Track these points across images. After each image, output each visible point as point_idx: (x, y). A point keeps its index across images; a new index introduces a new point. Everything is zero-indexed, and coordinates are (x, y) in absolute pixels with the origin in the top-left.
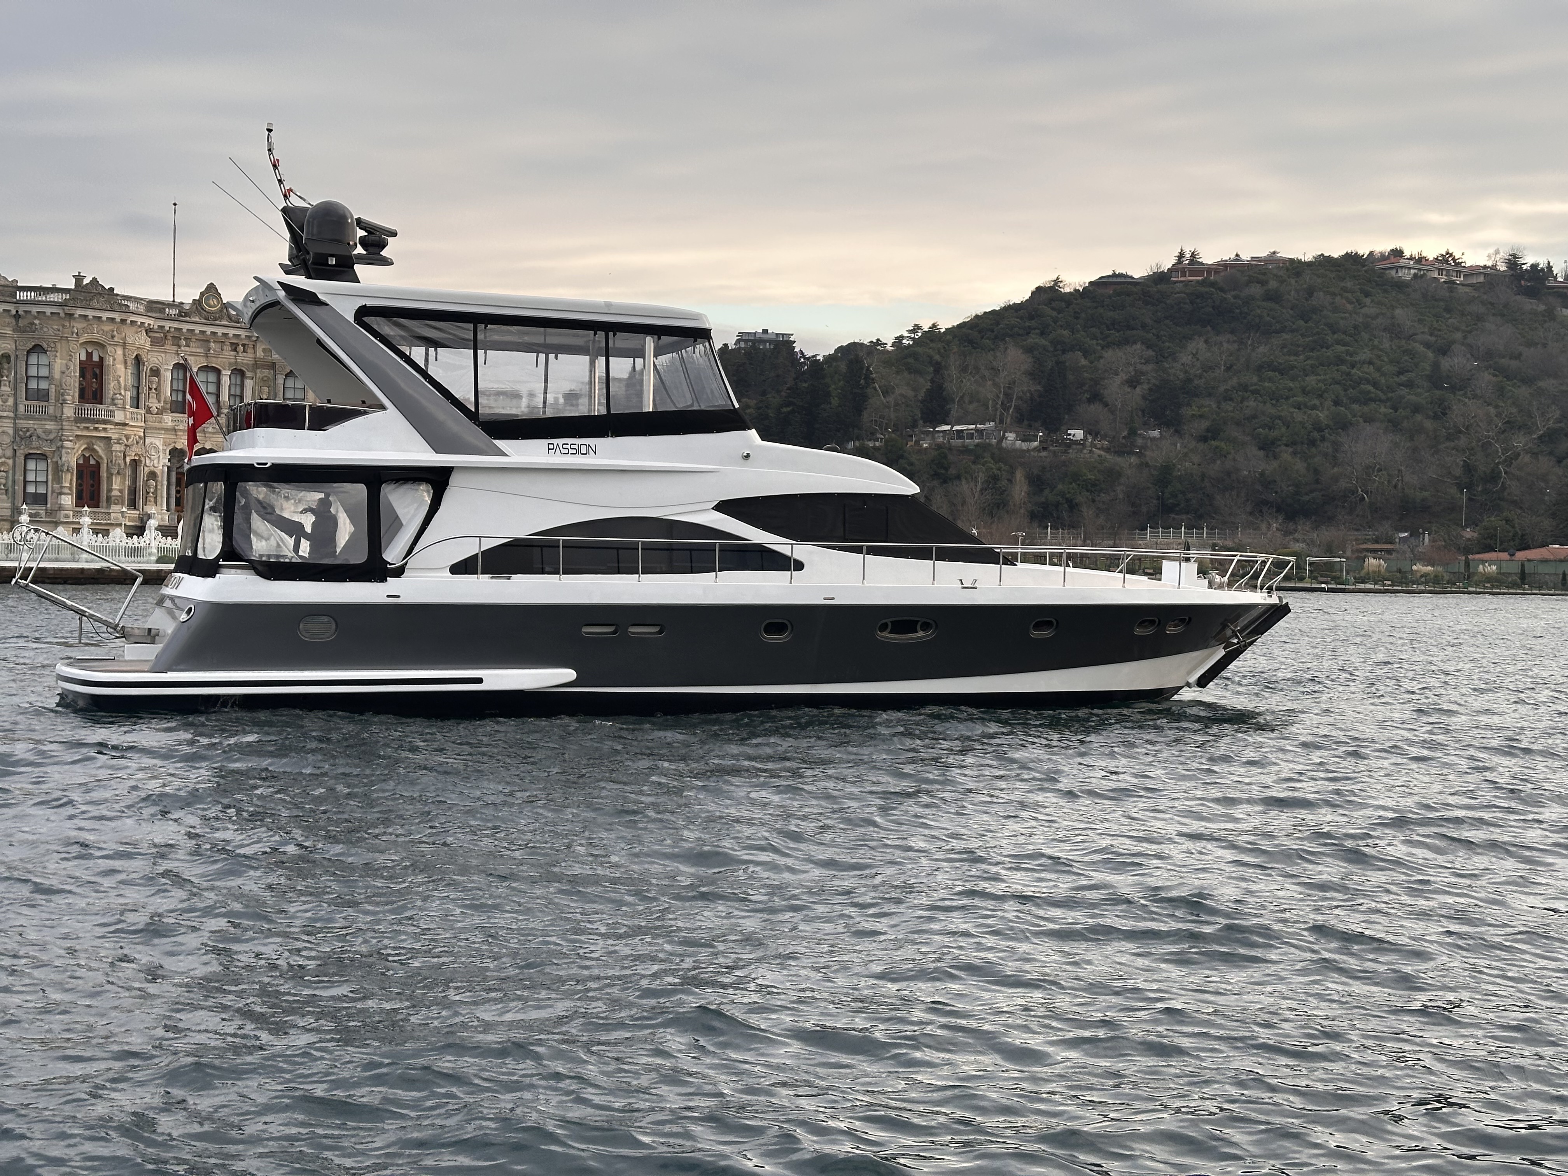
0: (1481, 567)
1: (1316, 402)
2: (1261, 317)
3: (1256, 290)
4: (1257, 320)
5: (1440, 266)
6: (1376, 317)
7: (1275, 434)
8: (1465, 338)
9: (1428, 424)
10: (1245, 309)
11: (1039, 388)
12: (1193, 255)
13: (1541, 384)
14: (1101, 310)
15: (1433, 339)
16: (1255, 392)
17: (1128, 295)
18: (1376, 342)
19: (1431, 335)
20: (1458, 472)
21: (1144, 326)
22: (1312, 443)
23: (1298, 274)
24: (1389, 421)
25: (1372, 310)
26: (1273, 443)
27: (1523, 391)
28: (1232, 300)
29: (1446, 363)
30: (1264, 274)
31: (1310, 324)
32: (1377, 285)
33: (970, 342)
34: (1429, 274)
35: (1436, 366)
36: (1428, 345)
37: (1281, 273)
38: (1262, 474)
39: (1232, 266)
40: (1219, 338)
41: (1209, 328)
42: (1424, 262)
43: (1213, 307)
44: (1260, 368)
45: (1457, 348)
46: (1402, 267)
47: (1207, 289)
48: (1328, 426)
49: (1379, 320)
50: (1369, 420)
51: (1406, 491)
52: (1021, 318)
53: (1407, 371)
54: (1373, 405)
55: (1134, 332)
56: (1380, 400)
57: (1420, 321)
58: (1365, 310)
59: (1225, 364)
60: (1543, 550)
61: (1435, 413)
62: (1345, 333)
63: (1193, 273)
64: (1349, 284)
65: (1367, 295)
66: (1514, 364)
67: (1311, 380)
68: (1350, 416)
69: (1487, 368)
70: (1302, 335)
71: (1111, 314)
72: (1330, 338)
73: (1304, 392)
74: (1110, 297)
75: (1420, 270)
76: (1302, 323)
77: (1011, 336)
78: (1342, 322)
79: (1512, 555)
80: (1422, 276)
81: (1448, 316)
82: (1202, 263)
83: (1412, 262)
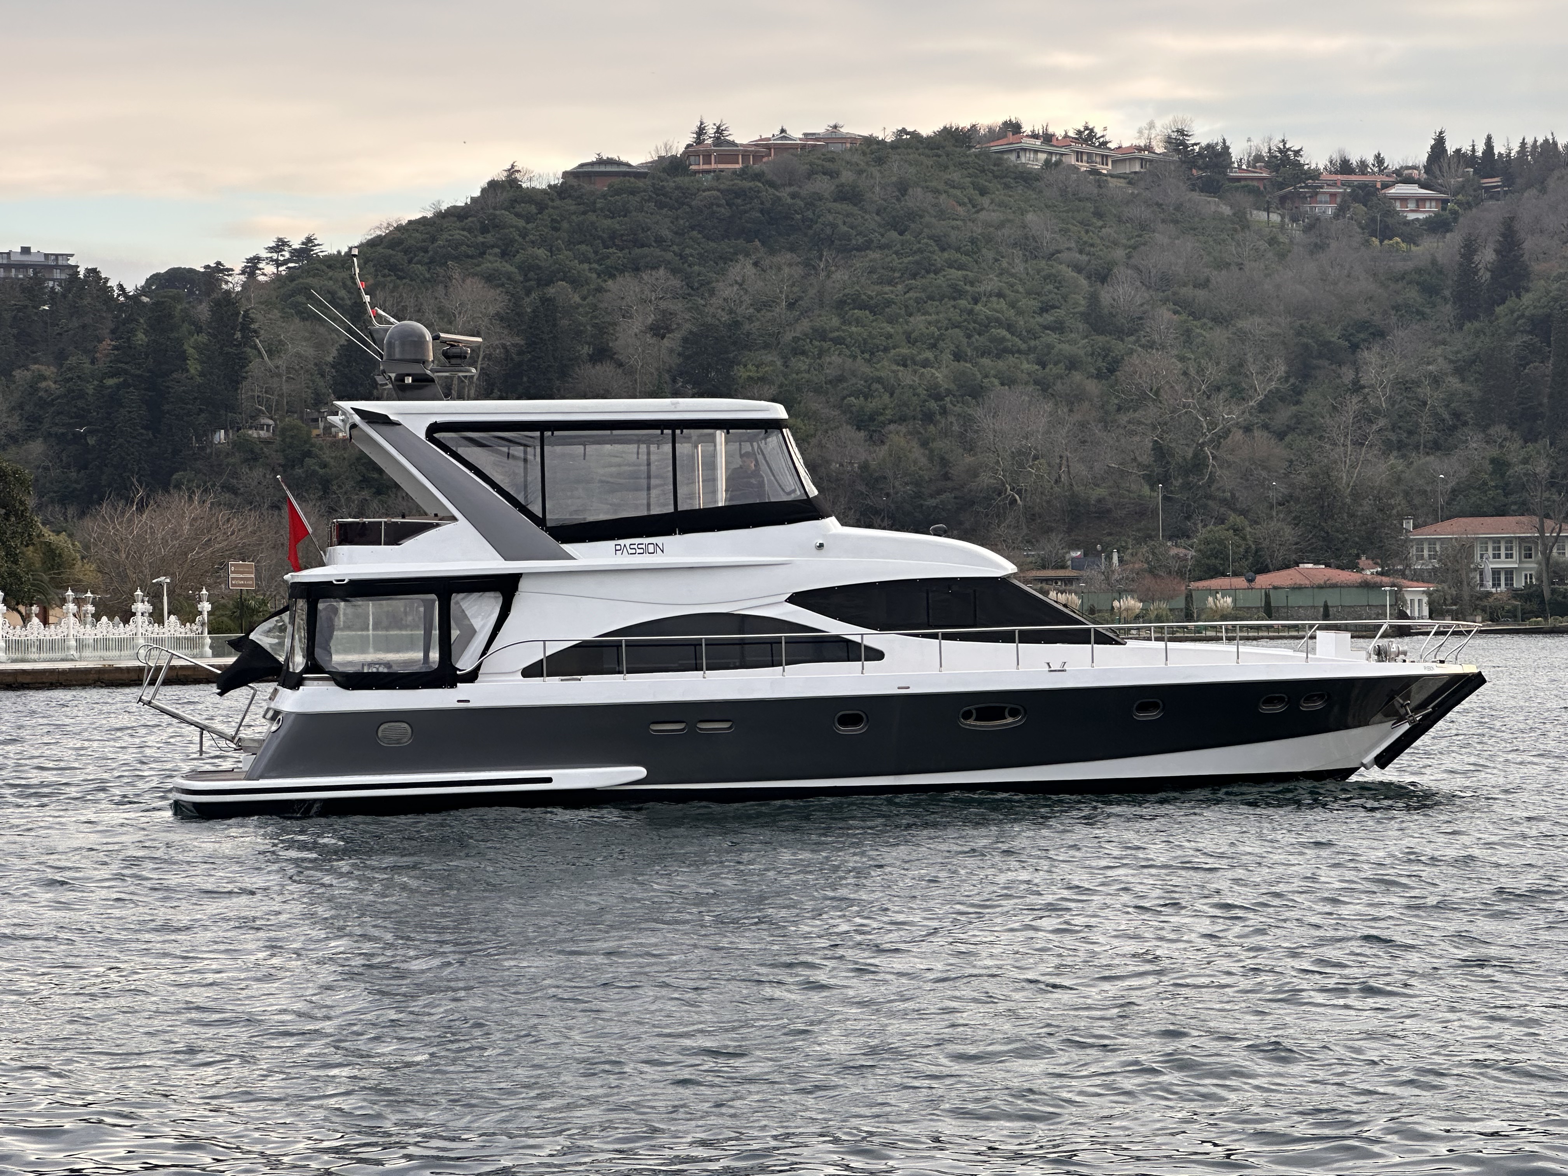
0: (1210, 599)
1: (929, 355)
2: (834, 226)
3: (823, 186)
4: (828, 231)
5: (1078, 147)
6: (1001, 225)
7: (873, 405)
8: (1129, 256)
9: (1093, 387)
10: (809, 214)
11: (519, 340)
12: (719, 131)
13: (1240, 324)
14: (592, 217)
15: (1085, 258)
16: (838, 341)
17: (633, 193)
18: (1005, 264)
19: (1081, 252)
20: (1146, 458)
21: (660, 241)
22: (928, 418)
23: (880, 161)
24: (1036, 383)
25: (995, 216)
26: (872, 419)
27: (1218, 336)
28: (789, 201)
29: (1106, 295)
30: (832, 160)
31: (908, 236)
32: (996, 177)
33: (394, 268)
34: (1064, 159)
35: (1094, 299)
36: (1078, 269)
37: (856, 158)
38: (865, 467)
39: (780, 148)
40: (778, 259)
41: (757, 243)
42: (1054, 142)
43: (762, 211)
44: (841, 304)
45: (1121, 272)
46: (1025, 150)
47: (751, 184)
48: (949, 392)
49: (1006, 231)
50: (1008, 381)
51: (1075, 488)
52: (470, 230)
53: (1054, 307)
54: (1011, 360)
55: (646, 250)
56: (1019, 351)
57: (1064, 231)
58: (983, 215)
59: (787, 297)
60: (1291, 571)
61: (1099, 369)
62: (958, 249)
63: (724, 158)
64: (956, 176)
65: (983, 192)
66: (1201, 295)
67: (918, 322)
68: (979, 376)
69: (1165, 301)
70: (896, 253)
71: (608, 222)
72: (939, 258)
73: (911, 340)
74: (604, 196)
75: (1051, 153)
76: (894, 235)
77: (456, 258)
78: (954, 234)
79: (1251, 581)
80: (1058, 163)
81: (1100, 223)
82: (733, 144)
83: (1038, 142)
